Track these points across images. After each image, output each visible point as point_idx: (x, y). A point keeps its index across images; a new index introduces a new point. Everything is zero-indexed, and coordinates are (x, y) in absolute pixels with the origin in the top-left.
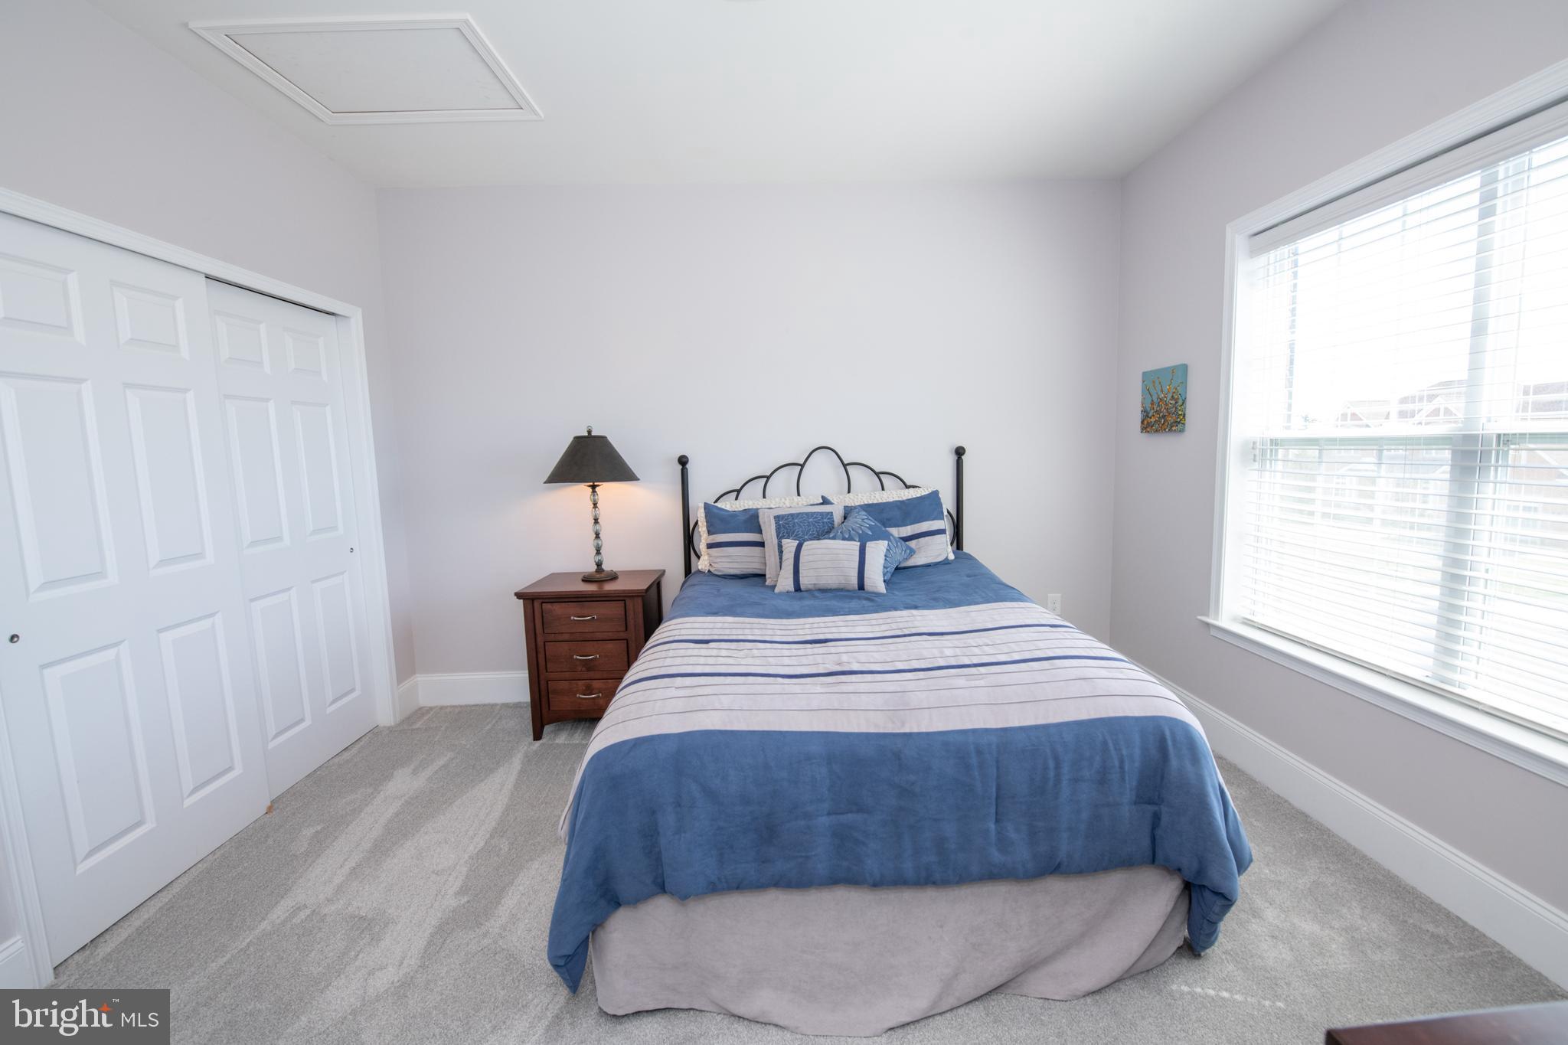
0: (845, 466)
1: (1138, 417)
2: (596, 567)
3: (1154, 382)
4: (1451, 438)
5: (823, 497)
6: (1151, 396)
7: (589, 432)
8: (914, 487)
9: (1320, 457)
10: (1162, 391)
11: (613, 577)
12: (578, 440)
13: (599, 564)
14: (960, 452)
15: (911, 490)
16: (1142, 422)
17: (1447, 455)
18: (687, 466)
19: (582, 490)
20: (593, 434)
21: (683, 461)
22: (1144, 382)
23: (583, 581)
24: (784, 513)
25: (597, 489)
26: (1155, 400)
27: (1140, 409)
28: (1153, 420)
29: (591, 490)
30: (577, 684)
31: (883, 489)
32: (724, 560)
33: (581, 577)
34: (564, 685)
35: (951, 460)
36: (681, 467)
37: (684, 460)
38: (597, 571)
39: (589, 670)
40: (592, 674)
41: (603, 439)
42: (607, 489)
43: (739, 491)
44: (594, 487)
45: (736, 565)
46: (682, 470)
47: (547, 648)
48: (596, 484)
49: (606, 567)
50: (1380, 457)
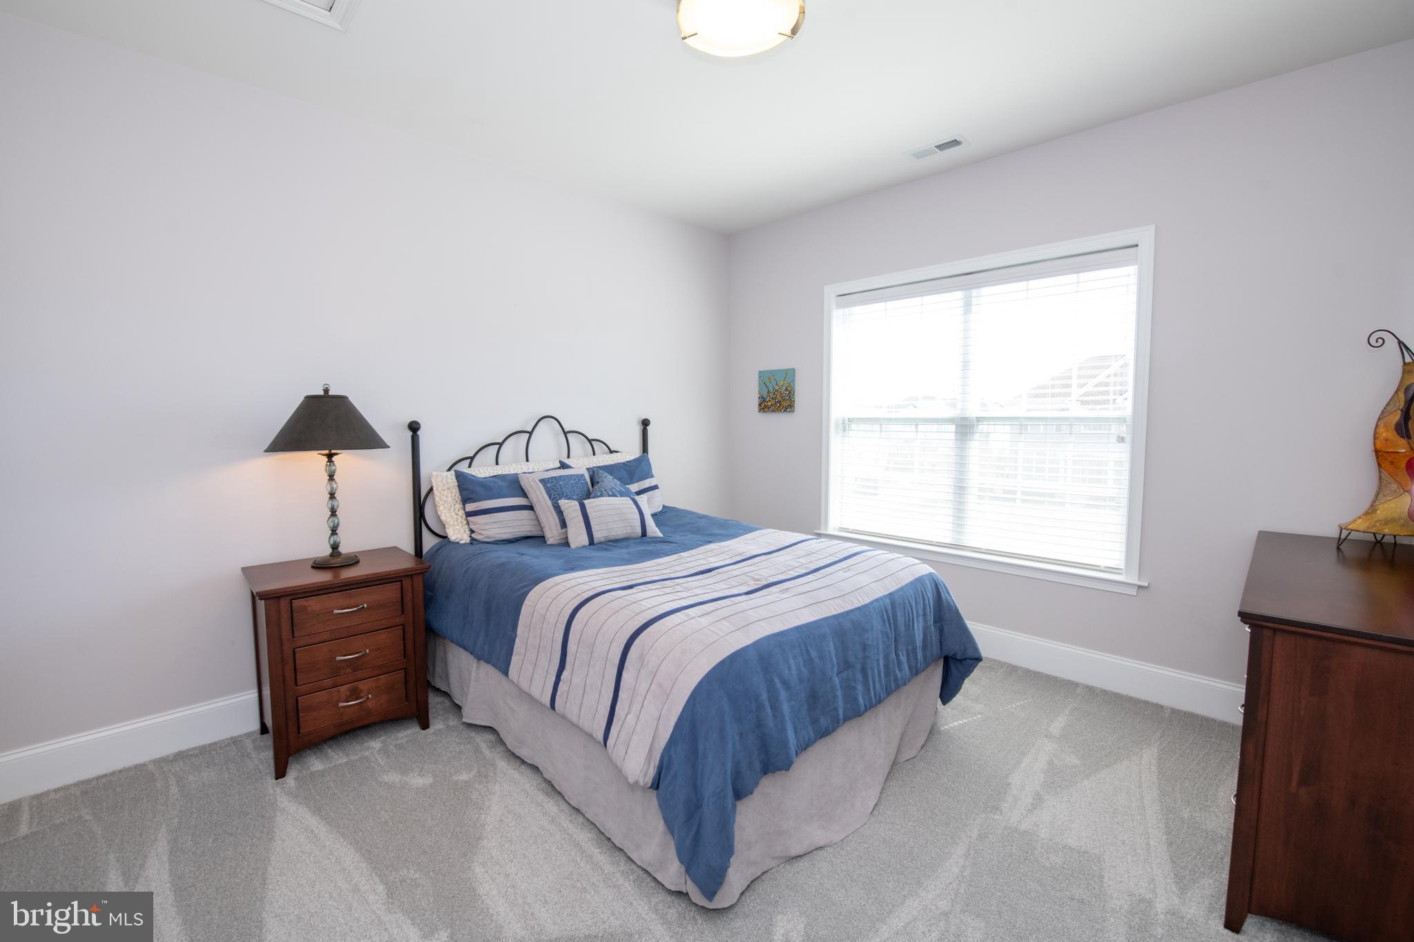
0: (565, 433)
1: (756, 402)
2: (330, 550)
3: (769, 378)
4: (954, 419)
5: (560, 462)
6: (768, 388)
7: (326, 391)
8: (617, 452)
9: (881, 429)
10: (777, 385)
11: (353, 561)
12: (310, 400)
13: (335, 547)
14: (645, 423)
15: (615, 454)
16: (760, 405)
17: (953, 428)
18: (419, 433)
19: (314, 460)
20: (331, 393)
21: (414, 427)
22: (760, 377)
23: (313, 567)
24: (548, 477)
25: (334, 459)
26: (771, 390)
27: (757, 396)
28: (769, 404)
29: (327, 459)
30: (339, 692)
31: (594, 454)
32: (495, 526)
33: (311, 563)
34: (322, 696)
35: (638, 430)
36: (411, 433)
37: (414, 425)
38: (332, 555)
39: (355, 670)
40: (359, 674)
41: (342, 400)
42: (344, 459)
43: (472, 458)
44: (330, 456)
45: (508, 530)
46: (413, 437)
47: (297, 656)
48: (333, 451)
49: (343, 549)
50: (917, 428)
